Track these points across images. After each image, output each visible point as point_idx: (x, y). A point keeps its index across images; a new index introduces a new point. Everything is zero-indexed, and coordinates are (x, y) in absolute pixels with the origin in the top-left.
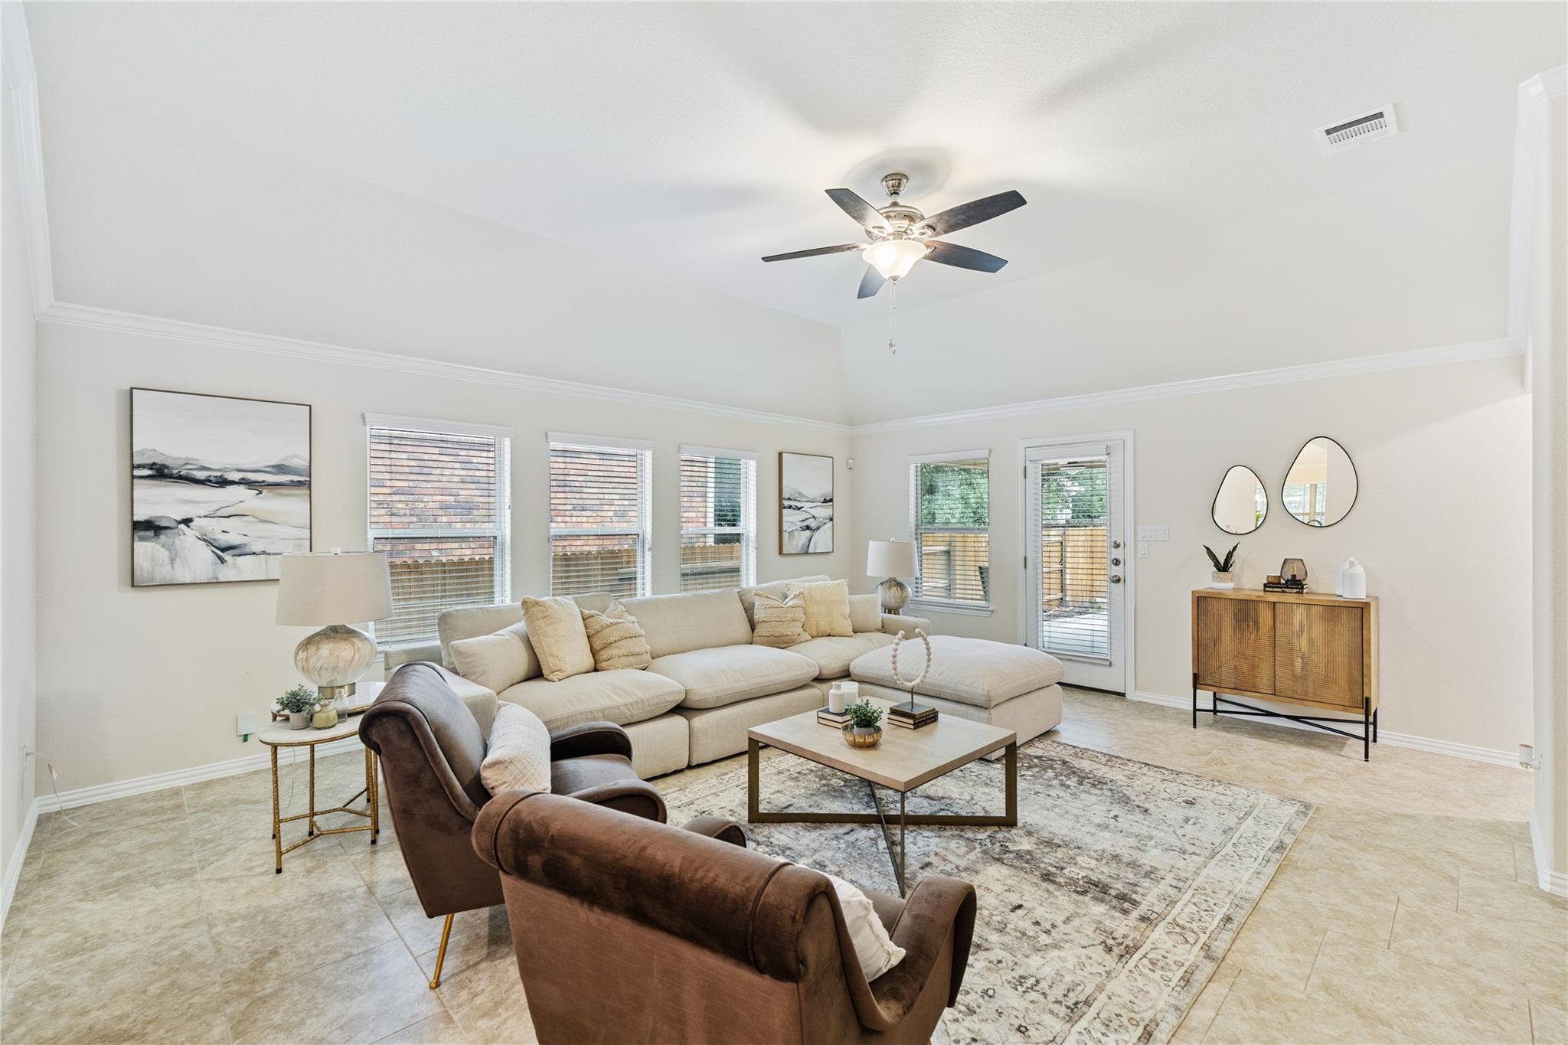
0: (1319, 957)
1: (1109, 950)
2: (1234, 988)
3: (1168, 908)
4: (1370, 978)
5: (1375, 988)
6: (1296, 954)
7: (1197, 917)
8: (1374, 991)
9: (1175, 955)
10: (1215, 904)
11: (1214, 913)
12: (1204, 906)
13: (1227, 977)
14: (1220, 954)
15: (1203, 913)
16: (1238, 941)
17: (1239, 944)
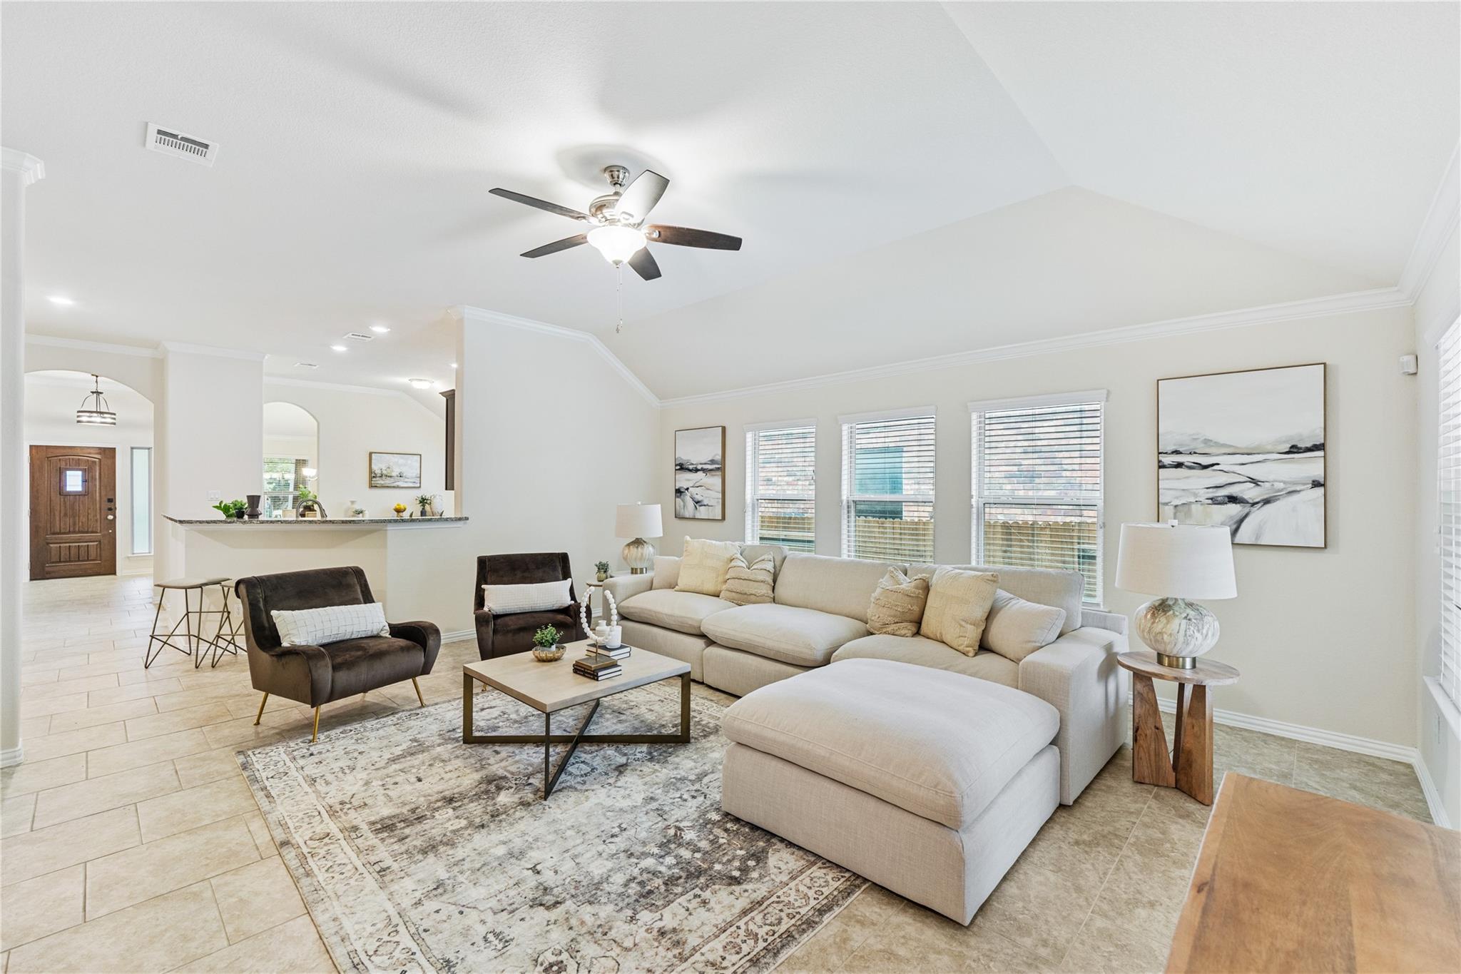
0: (217, 914)
1: (342, 803)
2: (255, 847)
3: (355, 848)
4: (166, 930)
5: (157, 926)
6: (237, 899)
7: (329, 857)
8: (158, 922)
9: (307, 829)
10: (333, 877)
11: (323, 870)
12: (336, 868)
13: (266, 849)
14: (284, 851)
15: (330, 864)
16: (285, 872)
17: (283, 871)
